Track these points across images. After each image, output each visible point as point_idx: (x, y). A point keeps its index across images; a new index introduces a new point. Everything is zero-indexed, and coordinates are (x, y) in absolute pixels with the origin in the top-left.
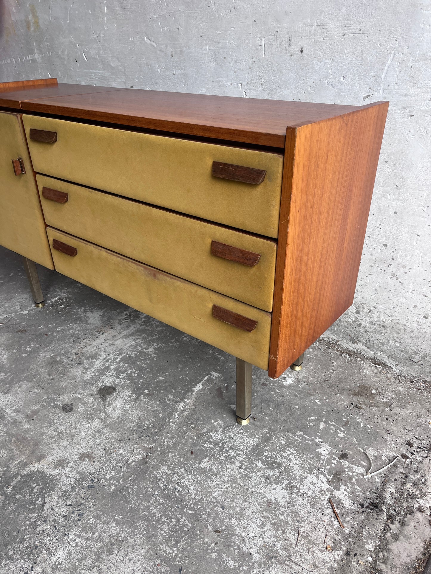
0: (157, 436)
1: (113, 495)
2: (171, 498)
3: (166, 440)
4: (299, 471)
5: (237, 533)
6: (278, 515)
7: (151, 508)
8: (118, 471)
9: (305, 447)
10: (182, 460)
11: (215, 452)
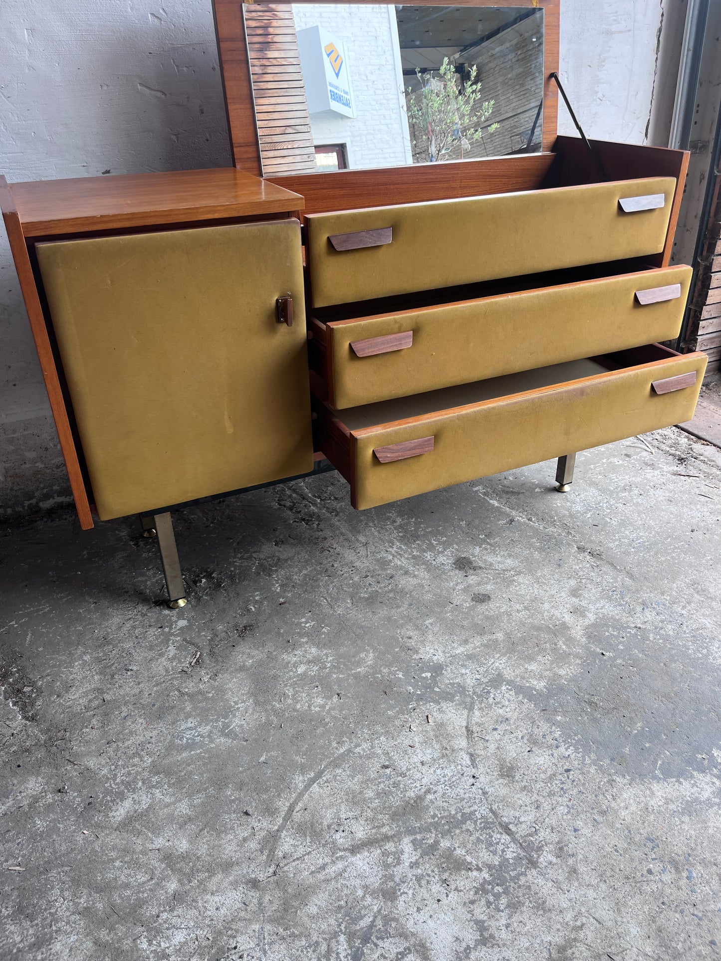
6: (682, 500)
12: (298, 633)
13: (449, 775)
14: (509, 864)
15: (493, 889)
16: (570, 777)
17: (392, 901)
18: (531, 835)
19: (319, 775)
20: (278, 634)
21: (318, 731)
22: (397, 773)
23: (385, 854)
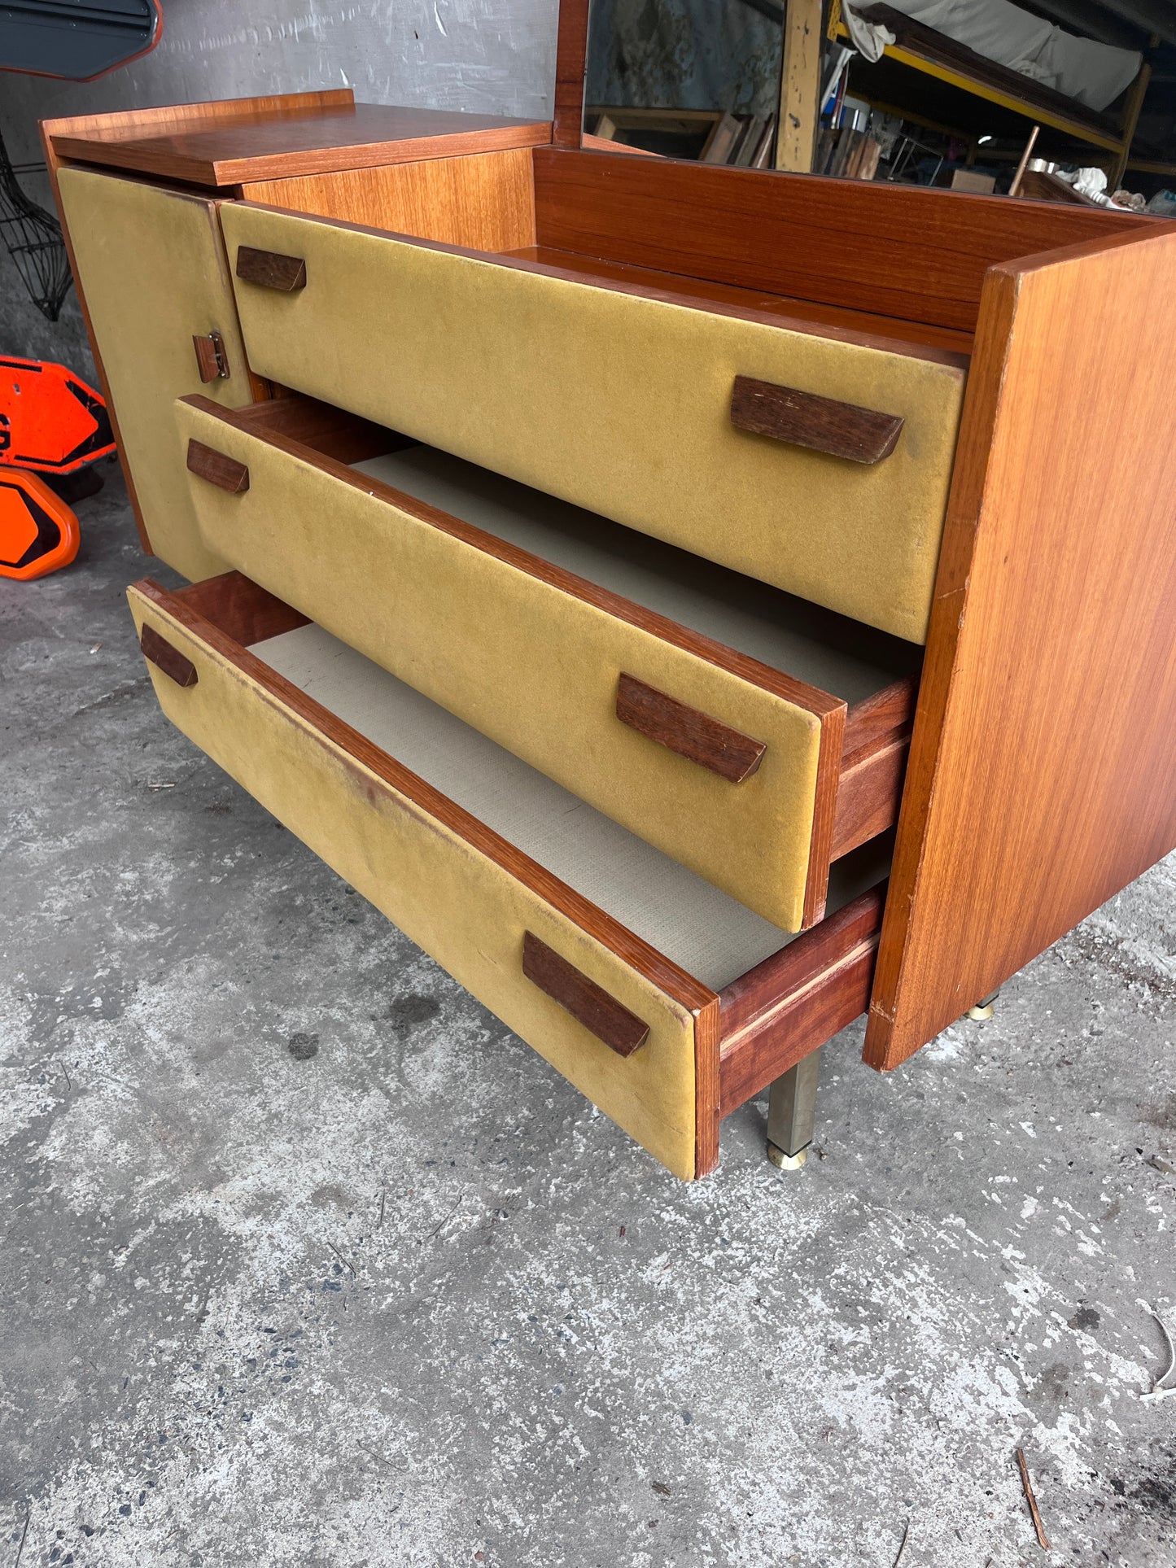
0: (530, 1164)
1: (387, 1321)
2: (544, 1361)
3: (554, 1181)
4: (934, 1343)
5: (718, 1504)
6: (848, 1471)
7: (482, 1380)
8: (409, 1254)
9: (967, 1270)
10: (590, 1249)
11: (689, 1240)
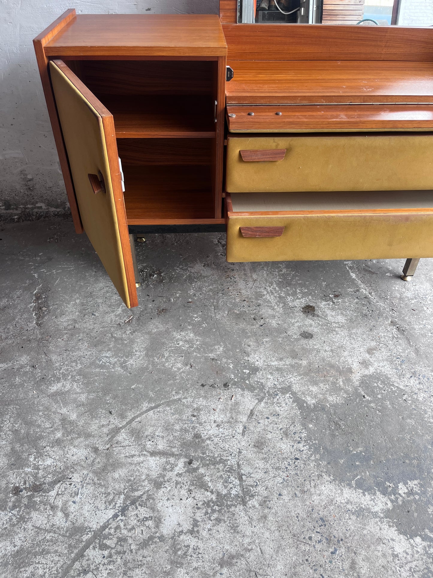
0: (383, 314)
8: (400, 345)
10: (416, 317)
11: (422, 302)
12: (189, 322)
13: (226, 434)
14: (231, 497)
15: (213, 506)
16: (296, 463)
17: (157, 489)
18: (252, 486)
19: (156, 407)
20: (178, 319)
21: (169, 382)
22: (198, 422)
23: (167, 463)
